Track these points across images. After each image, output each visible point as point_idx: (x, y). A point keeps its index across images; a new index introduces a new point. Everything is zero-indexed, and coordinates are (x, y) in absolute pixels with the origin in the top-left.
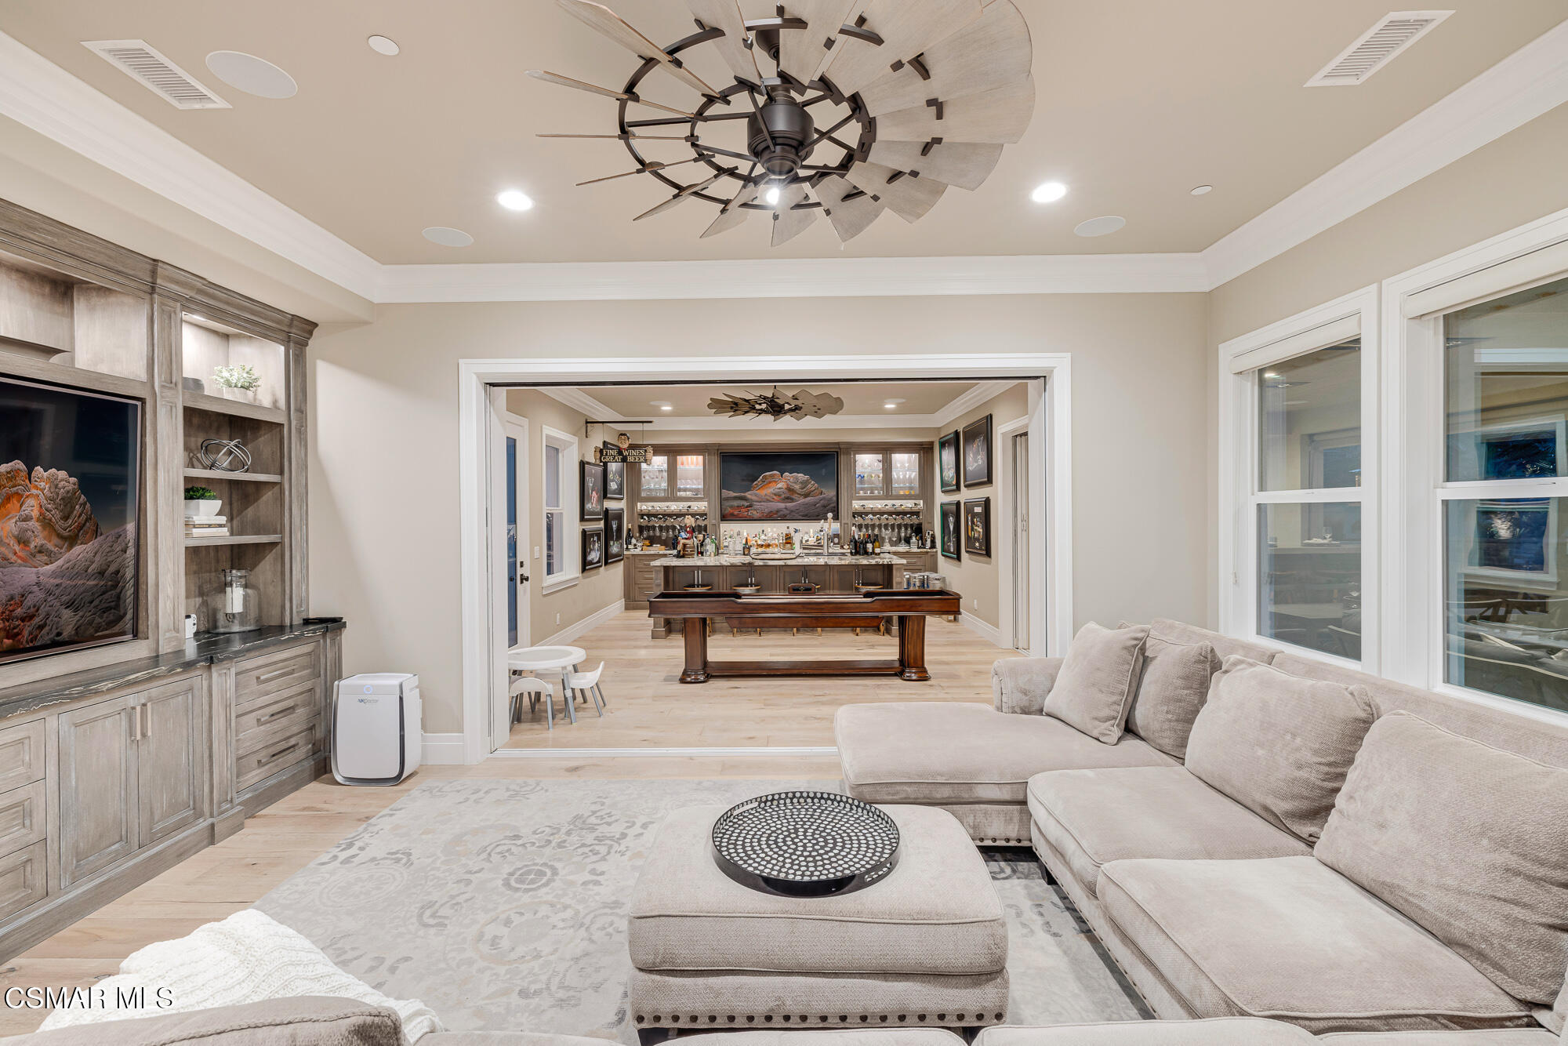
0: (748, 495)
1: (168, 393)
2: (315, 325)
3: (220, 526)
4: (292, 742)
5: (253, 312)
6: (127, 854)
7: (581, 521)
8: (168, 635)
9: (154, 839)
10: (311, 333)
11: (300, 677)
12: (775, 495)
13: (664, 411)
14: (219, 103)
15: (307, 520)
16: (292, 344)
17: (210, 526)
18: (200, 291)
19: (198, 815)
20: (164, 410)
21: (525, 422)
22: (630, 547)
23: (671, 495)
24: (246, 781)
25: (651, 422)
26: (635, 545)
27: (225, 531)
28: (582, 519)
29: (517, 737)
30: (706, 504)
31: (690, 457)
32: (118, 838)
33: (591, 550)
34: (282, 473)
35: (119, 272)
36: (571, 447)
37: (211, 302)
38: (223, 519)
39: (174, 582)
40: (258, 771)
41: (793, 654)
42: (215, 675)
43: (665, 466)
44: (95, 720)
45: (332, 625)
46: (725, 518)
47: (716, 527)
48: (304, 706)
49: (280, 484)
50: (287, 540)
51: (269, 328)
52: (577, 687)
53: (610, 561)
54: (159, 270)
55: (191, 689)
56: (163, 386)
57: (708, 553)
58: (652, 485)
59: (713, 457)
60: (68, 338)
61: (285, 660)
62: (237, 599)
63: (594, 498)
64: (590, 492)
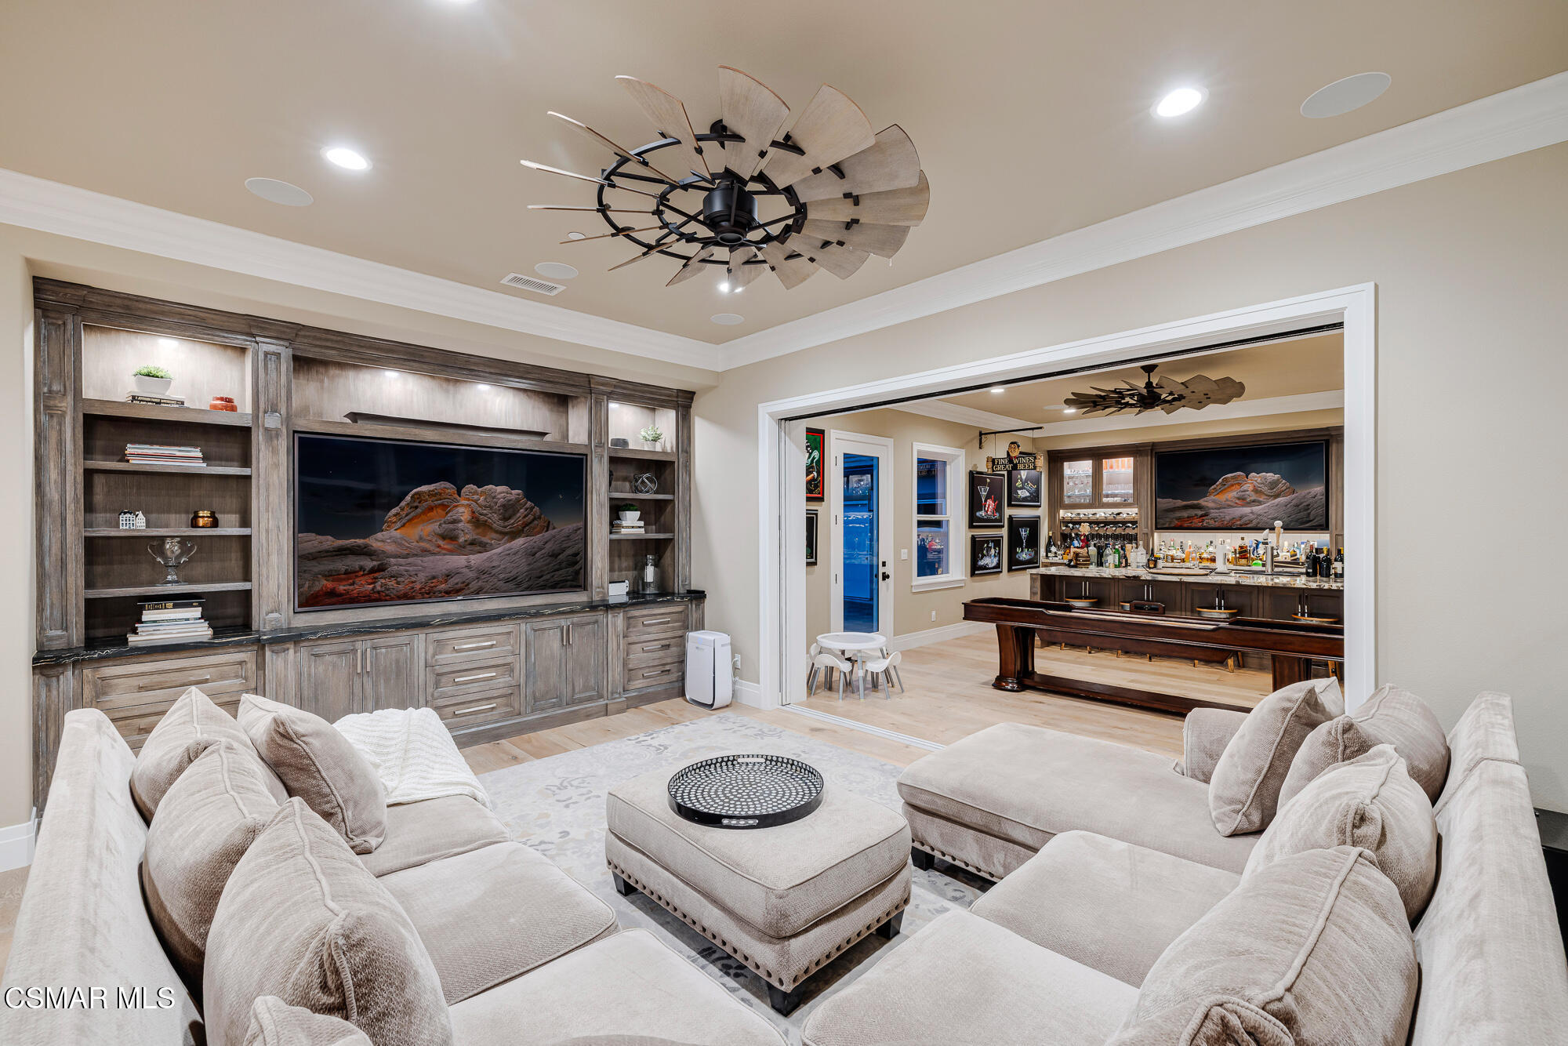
0: (1202, 502)
1: (599, 450)
2: (694, 393)
3: (640, 527)
4: (667, 668)
5: (652, 393)
6: (560, 706)
7: (969, 528)
8: (598, 590)
9: (573, 702)
10: (692, 399)
11: (673, 627)
12: (1239, 499)
13: (1067, 414)
14: (561, 288)
15: (690, 523)
16: (680, 408)
17: (633, 527)
18: (615, 386)
19: (601, 696)
20: (597, 460)
21: (890, 442)
22: (1049, 554)
23: (1096, 500)
24: (634, 685)
25: (1041, 428)
26: (1056, 553)
27: (642, 531)
28: (971, 526)
29: (813, 699)
30: (1136, 510)
31: (1120, 459)
32: (555, 696)
33: (983, 556)
34: (674, 494)
35: (573, 385)
36: (956, 461)
37: (625, 391)
38: (642, 523)
39: (602, 559)
40: (642, 681)
41: (1157, 684)
42: (610, 616)
43: (1090, 472)
44: (545, 629)
45: (698, 596)
46: (1159, 527)
47: (1148, 537)
48: (677, 646)
49: (673, 501)
50: (676, 537)
51: (663, 401)
52: (870, 670)
53: (1013, 568)
54: (592, 381)
55: (596, 622)
56: (596, 446)
57: (1107, 564)
58: (1076, 491)
59: (1146, 458)
60: (565, 425)
61: (663, 614)
62: (650, 574)
63: (989, 505)
64: (983, 500)
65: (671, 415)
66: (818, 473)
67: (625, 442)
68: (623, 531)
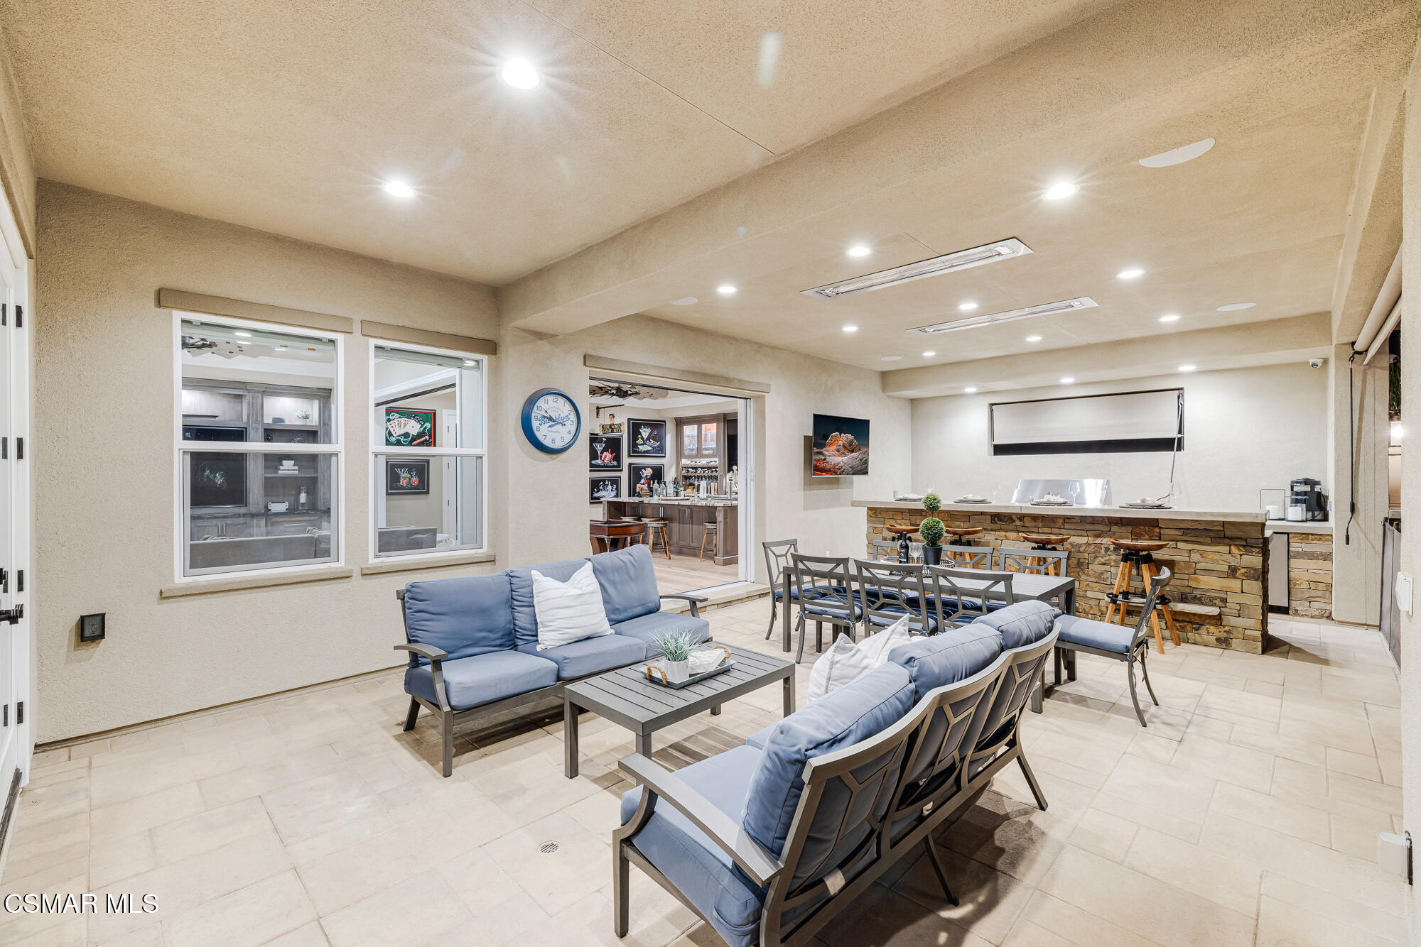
1: (256, 425)
2: (332, 390)
10: (331, 393)
16: (321, 399)
30: (719, 459)
31: (710, 424)
39: (258, 488)
43: (696, 433)
51: (309, 395)
58: (691, 446)
60: (240, 409)
61: (300, 521)
62: (303, 498)
63: (606, 456)
64: (599, 453)
65: (316, 404)
66: (430, 437)
67: (281, 420)
68: (280, 472)
